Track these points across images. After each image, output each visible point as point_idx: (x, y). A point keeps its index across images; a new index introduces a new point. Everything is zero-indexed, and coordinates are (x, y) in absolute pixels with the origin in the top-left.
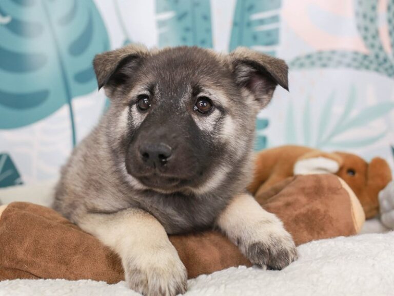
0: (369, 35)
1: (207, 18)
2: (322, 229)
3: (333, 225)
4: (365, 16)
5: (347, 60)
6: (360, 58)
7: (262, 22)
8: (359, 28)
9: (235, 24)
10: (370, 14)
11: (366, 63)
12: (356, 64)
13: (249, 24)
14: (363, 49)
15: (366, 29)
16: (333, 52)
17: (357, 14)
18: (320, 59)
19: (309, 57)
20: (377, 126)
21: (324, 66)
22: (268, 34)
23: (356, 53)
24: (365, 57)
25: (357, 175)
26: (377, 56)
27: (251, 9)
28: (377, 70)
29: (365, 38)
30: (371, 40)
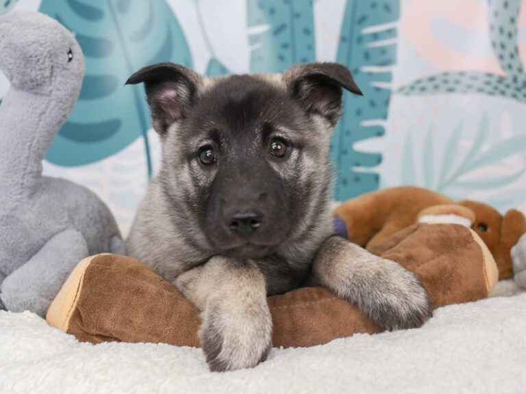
0: (506, 54)
1: (309, 32)
2: (449, 289)
3: (461, 284)
4: (501, 30)
5: (478, 84)
6: (493, 81)
7: (375, 36)
8: (494, 44)
9: (343, 39)
10: (508, 27)
11: (502, 87)
12: (489, 88)
13: (360, 39)
14: (497, 70)
15: (503, 46)
16: (462, 74)
17: (492, 28)
18: (446, 82)
19: (432, 79)
20: (513, 163)
21: (451, 90)
22: (383, 51)
23: (490, 75)
24: (501, 80)
25: (489, 230)
26: (515, 80)
27: (362, 20)
28: (514, 96)
29: (501, 57)
30: (507, 60)
